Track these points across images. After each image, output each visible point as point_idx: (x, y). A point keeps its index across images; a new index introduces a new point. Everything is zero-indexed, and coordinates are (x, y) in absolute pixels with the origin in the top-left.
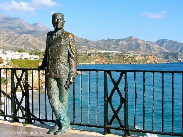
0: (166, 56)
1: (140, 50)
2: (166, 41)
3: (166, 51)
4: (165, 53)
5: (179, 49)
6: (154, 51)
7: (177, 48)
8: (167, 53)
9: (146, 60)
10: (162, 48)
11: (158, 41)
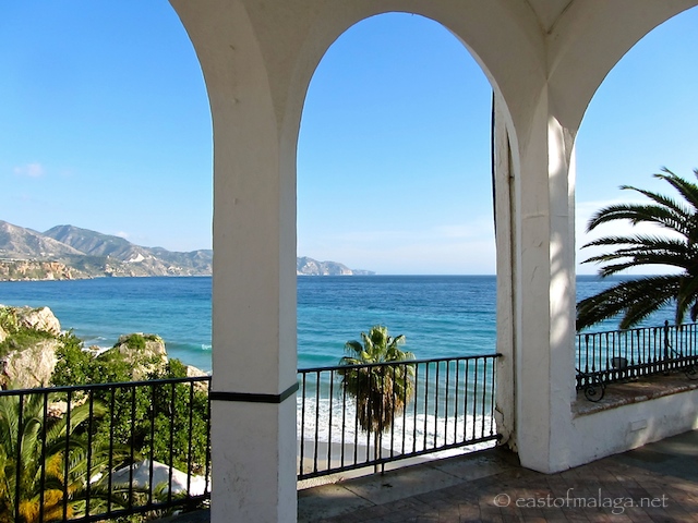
0: (79, 263)
1: (12, 248)
2: (72, 230)
3: (74, 251)
4: (73, 256)
5: (103, 248)
6: (47, 251)
7: (98, 246)
8: (80, 256)
9: (44, 273)
10: (65, 245)
11: (52, 230)
